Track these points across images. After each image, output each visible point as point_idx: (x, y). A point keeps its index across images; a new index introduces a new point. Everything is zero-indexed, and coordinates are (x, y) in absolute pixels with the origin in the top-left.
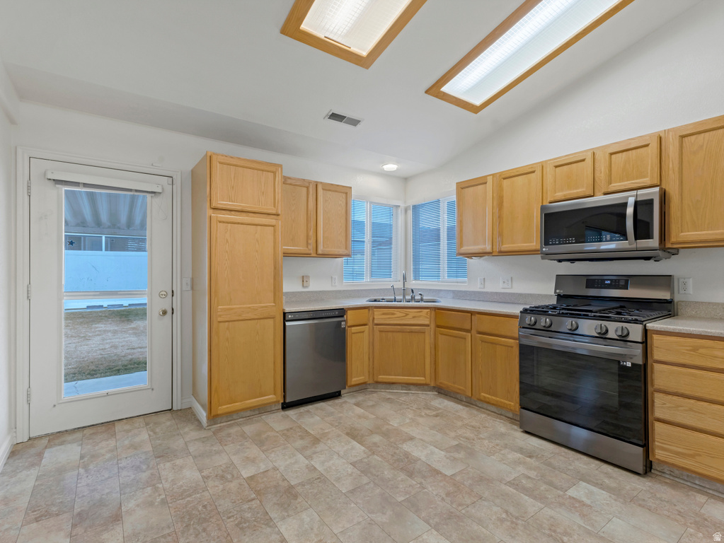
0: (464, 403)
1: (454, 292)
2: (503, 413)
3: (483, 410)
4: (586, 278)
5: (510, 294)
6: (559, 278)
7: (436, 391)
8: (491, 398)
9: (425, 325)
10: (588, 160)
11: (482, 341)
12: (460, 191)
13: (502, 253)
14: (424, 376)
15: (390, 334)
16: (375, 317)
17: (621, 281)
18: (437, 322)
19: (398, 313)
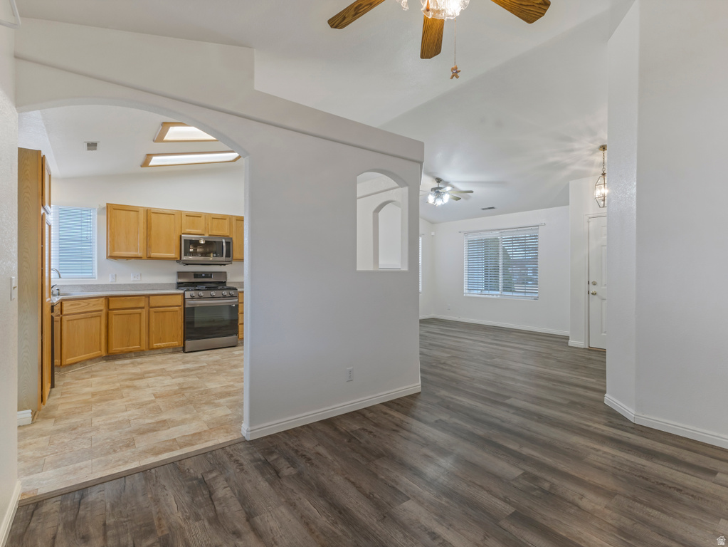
1: (81, 286)
2: (166, 351)
4: (193, 273)
5: (141, 284)
6: (180, 274)
7: (104, 360)
8: (162, 344)
9: (101, 311)
10: (203, 218)
11: (155, 312)
12: (112, 211)
13: (150, 258)
14: (100, 350)
15: (75, 321)
16: (64, 308)
17: (208, 275)
18: (111, 307)
19: (83, 303)
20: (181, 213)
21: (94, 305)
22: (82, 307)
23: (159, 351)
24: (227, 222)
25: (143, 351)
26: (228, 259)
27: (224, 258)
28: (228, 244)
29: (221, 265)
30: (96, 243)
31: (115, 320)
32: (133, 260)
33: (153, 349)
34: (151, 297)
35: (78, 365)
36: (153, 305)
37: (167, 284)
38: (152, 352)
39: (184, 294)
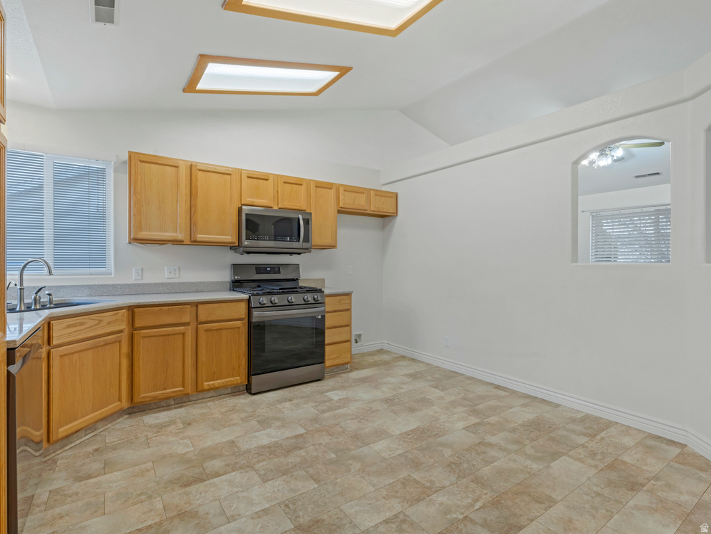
0: (173, 407)
2: (222, 392)
3: (200, 401)
4: (254, 267)
5: (179, 283)
6: (236, 268)
7: (126, 414)
8: (216, 383)
9: (121, 331)
10: (271, 181)
11: (206, 331)
12: (137, 163)
13: (195, 243)
14: (120, 400)
15: (76, 356)
16: (55, 334)
17: (276, 268)
18: (137, 325)
19: (89, 321)
20: (240, 171)
21: (109, 323)
22: (89, 328)
23: (212, 393)
24: (303, 188)
25: (187, 395)
26: (306, 245)
27: (301, 244)
28: (307, 222)
29: (291, 254)
30: (112, 219)
31: (142, 346)
32: (169, 246)
33: (203, 391)
34: (200, 307)
35: (82, 433)
36: (204, 320)
37: (217, 282)
38: (201, 395)
39: (249, 300)
